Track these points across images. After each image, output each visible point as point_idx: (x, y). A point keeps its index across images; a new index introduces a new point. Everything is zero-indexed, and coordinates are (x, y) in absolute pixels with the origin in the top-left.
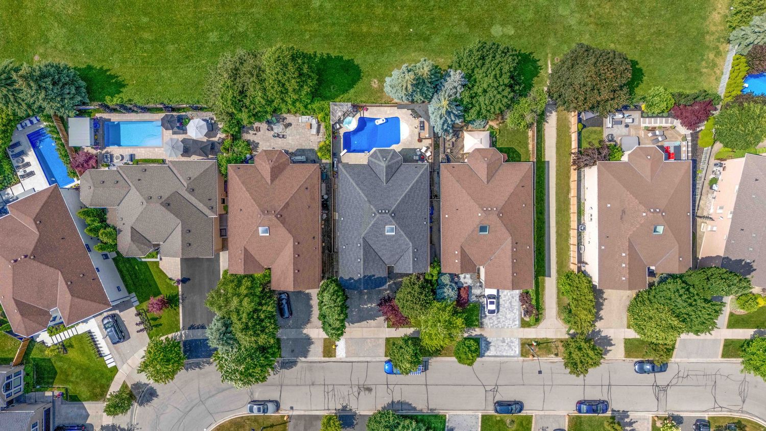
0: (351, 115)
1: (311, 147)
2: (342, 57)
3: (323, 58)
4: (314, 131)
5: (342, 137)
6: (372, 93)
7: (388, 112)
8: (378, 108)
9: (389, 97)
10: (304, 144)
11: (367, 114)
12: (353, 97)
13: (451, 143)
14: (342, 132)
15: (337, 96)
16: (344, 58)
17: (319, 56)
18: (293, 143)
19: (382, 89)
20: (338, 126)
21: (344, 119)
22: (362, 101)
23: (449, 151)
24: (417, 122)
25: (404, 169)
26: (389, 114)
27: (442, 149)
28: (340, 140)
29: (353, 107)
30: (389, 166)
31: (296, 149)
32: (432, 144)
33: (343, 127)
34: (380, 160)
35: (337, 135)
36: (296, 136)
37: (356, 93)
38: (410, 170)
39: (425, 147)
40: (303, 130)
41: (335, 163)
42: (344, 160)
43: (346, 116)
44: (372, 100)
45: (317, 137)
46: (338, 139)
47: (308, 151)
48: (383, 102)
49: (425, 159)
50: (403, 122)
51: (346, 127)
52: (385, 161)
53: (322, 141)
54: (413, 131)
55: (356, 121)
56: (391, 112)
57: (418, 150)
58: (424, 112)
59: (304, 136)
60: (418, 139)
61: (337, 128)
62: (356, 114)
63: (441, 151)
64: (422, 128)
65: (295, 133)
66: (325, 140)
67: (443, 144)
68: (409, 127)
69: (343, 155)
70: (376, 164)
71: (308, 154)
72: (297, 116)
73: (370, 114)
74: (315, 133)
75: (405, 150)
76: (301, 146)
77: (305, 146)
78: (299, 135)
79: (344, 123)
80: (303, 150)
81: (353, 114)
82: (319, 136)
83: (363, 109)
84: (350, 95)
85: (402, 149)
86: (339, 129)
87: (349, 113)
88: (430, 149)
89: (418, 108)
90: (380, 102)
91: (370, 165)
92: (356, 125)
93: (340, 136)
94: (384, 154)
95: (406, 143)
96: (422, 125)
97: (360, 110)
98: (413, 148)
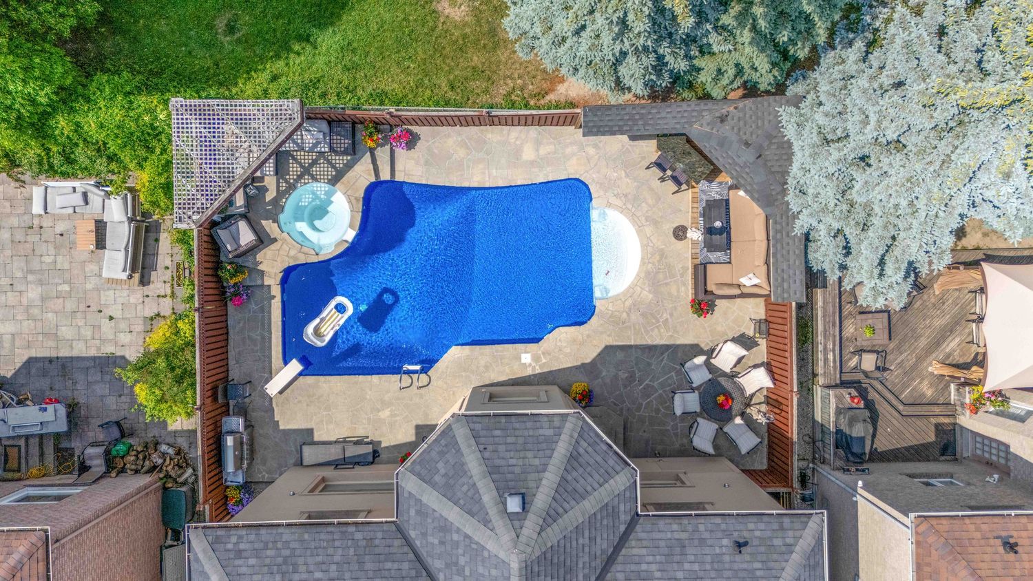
0: (322, 168)
1: (109, 349)
4: (115, 262)
5: (276, 291)
6: (439, 50)
7: (528, 153)
8: (473, 130)
9: (534, 69)
10: (66, 332)
11: (412, 168)
12: (337, 72)
13: (881, 322)
14: (272, 265)
15: (247, 68)
19: (493, 32)
20: (246, 236)
21: (281, 195)
22: (381, 97)
23: (868, 361)
24: (685, 205)
25: (650, 559)
26: (532, 163)
27: (831, 356)
28: (262, 310)
29: (324, 126)
30: (549, 555)
31: (25, 358)
32: (772, 325)
33: (275, 240)
34: (482, 507)
35: (248, 283)
36: (23, 288)
37: (354, 51)
38: (696, 567)
39: (734, 340)
40: (60, 259)
41: (230, 441)
42: (289, 419)
43: (291, 178)
44: (440, 87)
45: (140, 291)
46: (253, 306)
47: (92, 371)
48: (499, 100)
49: (736, 406)
50: (609, 205)
51: (300, 239)
52: (517, 523)
53: (166, 311)
54: (663, 254)
55: (350, 202)
56: (543, 151)
57: (699, 360)
58: (747, 144)
59: (66, 288)
60: (690, 297)
61: (239, 246)
62: (349, 166)
63: (821, 363)
64: (716, 238)
65: (19, 274)
66: (182, 308)
67: (834, 325)
68: (640, 230)
69: (281, 392)
70: (455, 537)
71: (89, 384)
72: (22, 177)
73: (427, 163)
74: (124, 270)
75: (620, 355)
76: (52, 344)
77: (75, 343)
78: (41, 283)
79: (282, 217)
80: (64, 367)
81: (333, 166)
82: (151, 286)
83: (387, 139)
84: (321, 60)
85: (607, 347)
86: (252, 250)
87: (307, 163)
88: (761, 351)
89: (707, 129)
90: (485, 98)
91: (413, 534)
92: (351, 226)
93: (262, 286)
94: (512, 462)
95: (624, 315)
96: (718, 224)
97: (372, 145)
98: (667, 347)
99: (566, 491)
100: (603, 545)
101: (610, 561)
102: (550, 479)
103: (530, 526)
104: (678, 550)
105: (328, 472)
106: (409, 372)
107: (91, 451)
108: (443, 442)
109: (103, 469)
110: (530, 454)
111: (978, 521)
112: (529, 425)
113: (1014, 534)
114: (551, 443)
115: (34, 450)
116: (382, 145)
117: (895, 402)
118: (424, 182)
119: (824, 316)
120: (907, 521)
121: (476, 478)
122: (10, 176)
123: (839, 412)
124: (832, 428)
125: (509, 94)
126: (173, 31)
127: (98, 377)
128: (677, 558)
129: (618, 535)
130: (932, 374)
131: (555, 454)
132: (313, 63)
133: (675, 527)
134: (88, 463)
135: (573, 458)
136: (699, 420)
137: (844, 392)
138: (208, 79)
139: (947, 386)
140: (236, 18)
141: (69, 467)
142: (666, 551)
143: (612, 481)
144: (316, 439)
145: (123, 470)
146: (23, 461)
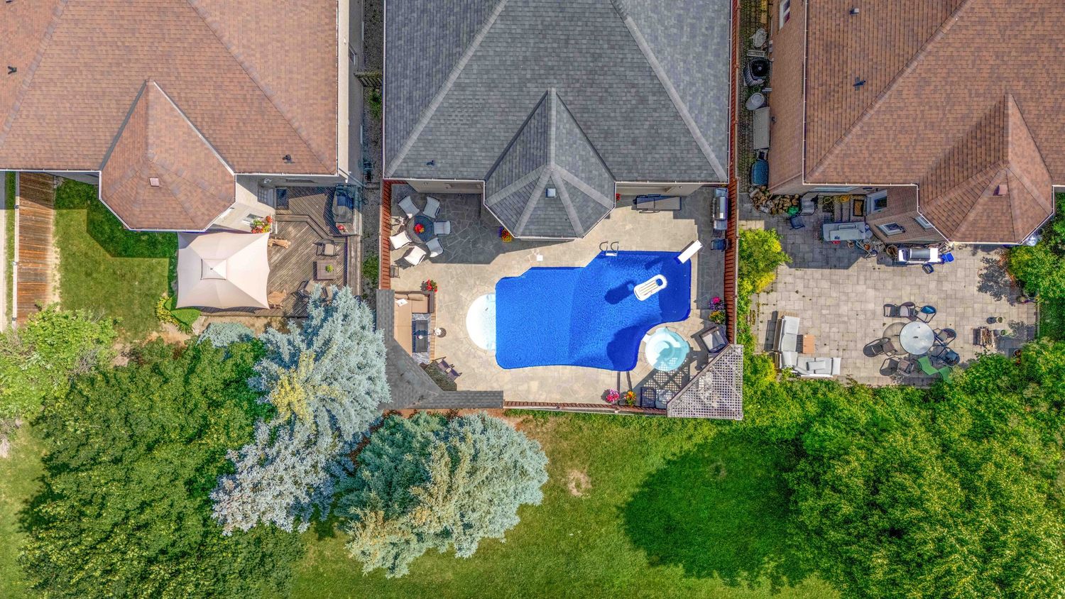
0: (661, 379)
1: (799, 273)
2: (688, 572)
3: (750, 570)
4: (791, 327)
5: (693, 305)
6: (588, 452)
7: (534, 385)
9: (531, 435)
10: (825, 284)
11: (607, 379)
12: (651, 440)
13: (322, 273)
14: (695, 321)
16: (680, 570)
17: (762, 579)
18: (861, 288)
19: (554, 462)
20: (708, 340)
21: (687, 364)
22: (624, 423)
23: (330, 249)
24: (439, 350)
25: (480, 158)
26: (532, 379)
27: (353, 254)
28: (702, 294)
29: (658, 404)
30: (535, 166)
31: (851, 269)
32: (387, 274)
33: (692, 337)
34: (568, 191)
35: (710, 311)
36: (850, 313)
37: (641, 453)
38: (456, 153)
39: (411, 265)
40: (827, 330)
41: (722, 216)
42: (688, 226)
43: (681, 374)
44: (588, 428)
45: (779, 308)
46: (708, 297)
47: (810, 259)
48: (552, 419)
49: (412, 224)
50: (485, 352)
51: (678, 337)
52: (551, 183)
53: (762, 295)
54: (453, 319)
55: (645, 359)
56: (525, 387)
57: (434, 255)
58: (409, 382)
59: (824, 312)
60: (437, 293)
61: (713, 334)
62: (645, 380)
63: (359, 250)
64: (422, 329)
65: (853, 321)
66: (753, 297)
67: (350, 273)
68: (467, 334)
69: (693, 242)
70: (583, 175)
71: (812, 251)
72: (848, 381)
73: (597, 382)
74: (785, 321)
75: (481, 258)
76: (834, 277)
77: (820, 277)
78: (839, 316)
79: (687, 350)
80: (827, 263)
81: (655, 381)
82: (771, 311)
83: (621, 396)
84: (661, 447)
85: (489, 263)
86: (705, 331)
87: (671, 383)
88: (394, 257)
89: (431, 392)
90: (561, 420)
91: (607, 175)
92: (645, 344)
93: (702, 309)
94: (552, 213)
95: (478, 283)
96: (421, 337)
97: (630, 393)
98: (451, 262)
99: (524, 197)
100: (505, 167)
101: (502, 158)
102: (533, 203)
103: (544, 181)
104: (465, 162)
105: (663, 194)
106: (614, 252)
107: (811, 211)
108: (589, 223)
109: (803, 199)
110: (543, 216)
111: (302, 171)
112: (542, 231)
113: (284, 164)
114: (531, 222)
115: (845, 213)
116: (624, 393)
117: (313, 224)
118: (600, 370)
119: (356, 279)
120: (340, 172)
121: (571, 205)
122: (856, 382)
123: (351, 221)
124: (355, 210)
125: (545, 423)
126: (753, 469)
127: (806, 256)
128: (465, 158)
129: (497, 171)
130: (289, 240)
131: (529, 216)
132: (666, 446)
133: (465, 174)
134: (813, 203)
135: (520, 213)
136: (434, 217)
137: (348, 232)
138: (732, 438)
139: (280, 232)
140: (714, 476)
141: (827, 200)
142: (471, 162)
143: (499, 200)
144: (671, 213)
145: (792, 197)
146: (852, 206)
